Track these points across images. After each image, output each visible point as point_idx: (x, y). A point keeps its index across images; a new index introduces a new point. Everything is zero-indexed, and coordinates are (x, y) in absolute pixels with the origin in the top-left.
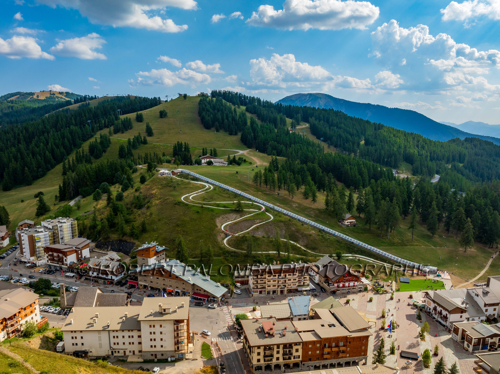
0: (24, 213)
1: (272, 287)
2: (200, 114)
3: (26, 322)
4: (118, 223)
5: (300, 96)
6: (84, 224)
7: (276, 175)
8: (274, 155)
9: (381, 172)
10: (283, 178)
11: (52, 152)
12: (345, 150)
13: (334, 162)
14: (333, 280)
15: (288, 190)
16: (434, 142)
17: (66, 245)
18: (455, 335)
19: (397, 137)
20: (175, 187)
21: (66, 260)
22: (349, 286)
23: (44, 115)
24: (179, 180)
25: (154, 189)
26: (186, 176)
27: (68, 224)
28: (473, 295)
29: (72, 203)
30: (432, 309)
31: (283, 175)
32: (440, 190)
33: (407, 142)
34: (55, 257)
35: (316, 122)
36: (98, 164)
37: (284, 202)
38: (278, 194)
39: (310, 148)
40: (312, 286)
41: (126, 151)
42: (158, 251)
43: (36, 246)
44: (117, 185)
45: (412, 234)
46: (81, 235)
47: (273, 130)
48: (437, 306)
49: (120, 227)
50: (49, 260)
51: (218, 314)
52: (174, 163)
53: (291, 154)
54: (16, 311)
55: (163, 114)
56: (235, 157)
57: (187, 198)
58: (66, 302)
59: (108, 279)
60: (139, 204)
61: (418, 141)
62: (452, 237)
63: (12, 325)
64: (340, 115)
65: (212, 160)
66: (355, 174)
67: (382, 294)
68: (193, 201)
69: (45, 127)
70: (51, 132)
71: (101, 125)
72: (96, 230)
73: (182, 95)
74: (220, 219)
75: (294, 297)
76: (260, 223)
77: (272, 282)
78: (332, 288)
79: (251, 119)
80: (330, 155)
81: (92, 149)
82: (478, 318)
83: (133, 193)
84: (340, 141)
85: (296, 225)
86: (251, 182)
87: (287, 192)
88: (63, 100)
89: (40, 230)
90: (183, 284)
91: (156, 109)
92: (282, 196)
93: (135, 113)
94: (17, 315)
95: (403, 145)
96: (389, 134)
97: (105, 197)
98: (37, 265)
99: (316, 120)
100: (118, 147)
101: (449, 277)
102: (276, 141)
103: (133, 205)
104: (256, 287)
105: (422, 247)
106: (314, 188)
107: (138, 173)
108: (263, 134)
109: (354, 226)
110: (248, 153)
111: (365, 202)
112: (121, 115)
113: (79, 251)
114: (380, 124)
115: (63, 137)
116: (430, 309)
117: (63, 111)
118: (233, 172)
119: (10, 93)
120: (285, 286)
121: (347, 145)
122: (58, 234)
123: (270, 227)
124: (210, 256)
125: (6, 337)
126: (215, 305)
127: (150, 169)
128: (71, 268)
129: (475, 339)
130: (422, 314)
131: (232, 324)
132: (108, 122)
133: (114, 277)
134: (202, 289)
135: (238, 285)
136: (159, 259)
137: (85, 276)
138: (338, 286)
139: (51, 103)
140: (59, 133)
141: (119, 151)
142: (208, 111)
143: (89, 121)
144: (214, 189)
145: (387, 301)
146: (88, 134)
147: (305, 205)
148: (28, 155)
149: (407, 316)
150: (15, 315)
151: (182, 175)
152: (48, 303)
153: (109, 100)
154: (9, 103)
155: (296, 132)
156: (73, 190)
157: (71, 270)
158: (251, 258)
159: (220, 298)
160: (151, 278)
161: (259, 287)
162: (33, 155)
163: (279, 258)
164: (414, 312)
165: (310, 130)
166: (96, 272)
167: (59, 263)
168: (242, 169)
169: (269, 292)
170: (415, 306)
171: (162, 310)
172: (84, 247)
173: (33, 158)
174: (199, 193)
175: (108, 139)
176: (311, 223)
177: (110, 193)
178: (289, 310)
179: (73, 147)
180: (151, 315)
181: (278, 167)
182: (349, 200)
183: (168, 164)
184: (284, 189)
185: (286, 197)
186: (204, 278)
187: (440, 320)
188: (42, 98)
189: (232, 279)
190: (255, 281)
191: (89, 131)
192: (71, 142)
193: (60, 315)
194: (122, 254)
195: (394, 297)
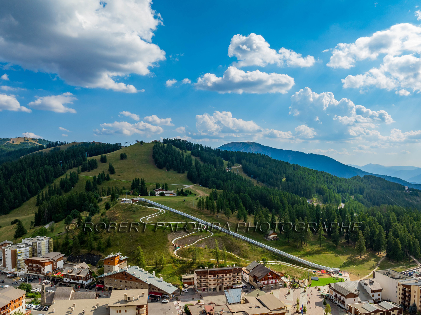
1: (212, 285)
2: (154, 156)
3: (15, 312)
4: (87, 240)
5: (235, 144)
6: (57, 242)
7: (215, 203)
8: (214, 188)
9: (297, 200)
10: (221, 204)
11: (28, 186)
12: (270, 185)
13: (261, 193)
14: (260, 279)
15: (225, 214)
16: (340, 179)
17: (43, 257)
18: (350, 313)
19: (311, 175)
20: (134, 211)
21: (43, 270)
22: (272, 283)
23: (19, 157)
24: (137, 206)
25: (117, 213)
26: (144, 203)
27: (46, 241)
28: (363, 285)
29: (47, 227)
30: (334, 296)
31: (221, 202)
32: (342, 212)
33: (319, 178)
34: (34, 267)
35: (247, 163)
36: (69, 196)
38: (217, 217)
39: (243, 183)
40: (244, 284)
41: (92, 186)
42: (121, 260)
43: (17, 259)
44: (85, 212)
45: (321, 245)
46: (55, 250)
47: (213, 169)
48: (337, 293)
49: (89, 243)
50: (29, 270)
51: (170, 307)
52: (133, 194)
53: (228, 187)
54: (7, 302)
55: (123, 157)
56: (182, 190)
57: (144, 220)
58: (45, 300)
59: (79, 284)
61: (327, 178)
62: (350, 247)
64: (266, 158)
65: (164, 192)
66: (277, 201)
67: (298, 288)
68: (149, 222)
69: (23, 166)
70: (28, 171)
71: (71, 165)
72: (68, 246)
73: (139, 141)
74: (171, 235)
75: (229, 290)
76: (202, 238)
77: (212, 281)
78: (259, 285)
79: (195, 161)
80: (258, 188)
81: (63, 184)
82: (367, 301)
83: (99, 217)
84: (266, 178)
85: (231, 239)
86: (195, 208)
87: (224, 215)
88: (36, 145)
89: (22, 246)
90: (142, 284)
91: (117, 153)
92: (220, 218)
93: (100, 156)
94: (8, 306)
95: (315, 181)
96: (304, 173)
97: (75, 221)
98: (18, 275)
99: (247, 161)
100: (85, 182)
101: (348, 276)
102: (216, 178)
104: (200, 286)
105: (329, 255)
106: (246, 212)
107: (103, 203)
108: (205, 172)
109: (277, 240)
110: (193, 187)
111: (284, 221)
112: (88, 157)
113: (54, 262)
114: (297, 165)
115: (38, 174)
117: (36, 153)
118: (181, 200)
120: (223, 284)
121: (272, 181)
122: (37, 249)
123: (210, 241)
124: (163, 264)
126: (167, 300)
127: (113, 198)
129: (363, 314)
130: (326, 301)
131: (181, 313)
132: (77, 162)
133: (84, 282)
134: (157, 288)
135: (186, 285)
136: (122, 266)
137: (60, 282)
138: (264, 283)
139: (26, 147)
140: (35, 171)
141: (86, 186)
142: (160, 154)
143: (61, 162)
144: (166, 213)
145: (301, 293)
146: (59, 172)
148: (6, 188)
149: (315, 303)
151: (140, 202)
152: (30, 302)
153: (77, 146)
155: (231, 171)
156: (47, 217)
157: (48, 278)
158: (196, 264)
159: (171, 295)
160: (116, 281)
161: (202, 286)
162: (12, 188)
163: (218, 264)
164: (321, 300)
165: (242, 170)
166: (69, 278)
167: (37, 273)
168: (188, 198)
169: (210, 290)
170: (322, 296)
171: (127, 298)
172: (59, 260)
173: (11, 191)
174: (154, 215)
175: (76, 176)
176: (243, 238)
177: (80, 218)
178: (226, 299)
179: (46, 182)
180: (118, 302)
181: (217, 197)
182: (272, 220)
183: (128, 195)
184: (222, 213)
185: (223, 218)
186: (159, 280)
187: (340, 304)
188: (17, 143)
189: (180, 281)
190: (199, 281)
191: (60, 169)
192: (45, 178)
193: (41, 310)
194: (90, 265)
195: (307, 290)
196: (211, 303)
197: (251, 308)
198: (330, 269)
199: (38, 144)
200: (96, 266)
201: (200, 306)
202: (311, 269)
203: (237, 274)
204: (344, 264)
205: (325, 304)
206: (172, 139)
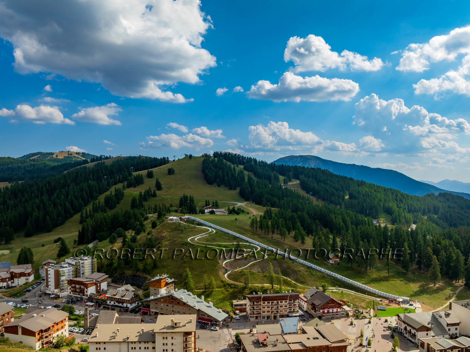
1: (266, 313)
2: (203, 171)
3: (58, 335)
5: (292, 158)
6: (101, 262)
7: (270, 223)
8: (268, 206)
9: (362, 221)
10: (276, 224)
11: (72, 203)
12: (331, 203)
13: (321, 212)
14: (319, 307)
15: (281, 234)
16: (411, 196)
17: (87, 278)
18: (422, 349)
19: (378, 192)
20: (182, 230)
21: (87, 292)
22: (333, 312)
23: (63, 172)
24: (185, 225)
25: (164, 233)
26: (193, 222)
27: (89, 261)
28: (437, 317)
29: (91, 246)
30: (403, 329)
31: (276, 221)
33: (387, 196)
34: (78, 288)
35: (306, 179)
36: (114, 213)
37: (277, 244)
38: (272, 237)
39: (300, 201)
40: (301, 312)
41: (138, 203)
42: (168, 282)
43: (60, 279)
44: (130, 231)
45: (388, 271)
46: (99, 271)
47: (268, 185)
48: (406, 326)
49: (134, 264)
50: (72, 291)
51: (220, 335)
52: (181, 212)
53: (284, 205)
55: (171, 172)
56: (234, 207)
57: (192, 240)
58: (88, 323)
59: (123, 307)
60: (150, 244)
61: (397, 196)
62: (423, 273)
63: (46, 337)
64: (326, 173)
65: (214, 210)
66: (340, 222)
67: (362, 319)
68: (198, 242)
69: (66, 182)
70: (71, 186)
71: (115, 181)
72: (113, 267)
73: (188, 155)
75: (284, 318)
76: (255, 261)
77: (266, 308)
78: (318, 314)
79: (248, 176)
80: (318, 206)
81: (108, 200)
82: (442, 336)
83: (145, 236)
84: (327, 195)
85: (287, 263)
86: (248, 228)
87: (279, 236)
88: (79, 159)
89: (65, 266)
90: (190, 309)
91: (165, 167)
92: (275, 239)
93: (147, 171)
95: (383, 199)
96: (370, 189)
97: (120, 240)
98: (61, 296)
99: (305, 177)
100: (130, 199)
101: (420, 306)
102: (271, 195)
103: (146, 246)
104: (252, 313)
105: (398, 282)
106: (304, 233)
107: (149, 221)
108: (259, 188)
109: (338, 264)
110: (246, 205)
111: (347, 244)
112: (133, 172)
113: (98, 283)
114: (362, 180)
115: (82, 191)
116: (402, 330)
117: (80, 168)
118: (232, 219)
119: (32, 153)
120: (278, 312)
121: (333, 198)
122: (80, 269)
123: (264, 264)
124: (213, 288)
125: (41, 347)
126: (217, 328)
127: (160, 216)
129: (437, 350)
130: (394, 334)
131: (232, 342)
132: (122, 178)
133: (129, 305)
134: (206, 314)
135: (237, 312)
136: (168, 290)
137: (103, 304)
138: (323, 312)
139: (69, 162)
140: (78, 187)
141: (131, 203)
142: (210, 169)
143: (105, 177)
144: (216, 233)
145: (366, 324)
146: (104, 188)
147: (295, 246)
148: (50, 205)
149: (382, 335)
151: (188, 221)
152: (73, 324)
153: (123, 160)
154: (31, 161)
155: (288, 187)
156: (91, 235)
157: (91, 300)
158: (248, 289)
159: (221, 322)
160: (162, 305)
161: (255, 313)
162: (55, 205)
163: (272, 290)
164: (388, 333)
165: (300, 186)
166: (113, 301)
167: (81, 294)
168: (241, 217)
169: (264, 317)
170: (389, 328)
171: (173, 324)
172: (103, 281)
173: (54, 208)
174: (203, 235)
175: (122, 192)
176: (301, 261)
177: (125, 237)
178: (281, 329)
179: (90, 199)
180: (164, 328)
181: (271, 216)
182: (333, 242)
183: (176, 213)
184: (277, 233)
185: (278, 239)
186: (208, 305)
187: (410, 338)
188: (61, 157)
189: (231, 307)
190: (252, 307)
191: (105, 185)
192: (89, 194)
193: (84, 334)
194: (135, 287)
195: (372, 321)
196: (265, 333)
197: (308, 339)
198: (398, 298)
199: (82, 158)
200: (141, 289)
201: (253, 335)
202: (377, 298)
203: (294, 301)
204: (415, 292)
205: (392, 337)
206: (223, 152)
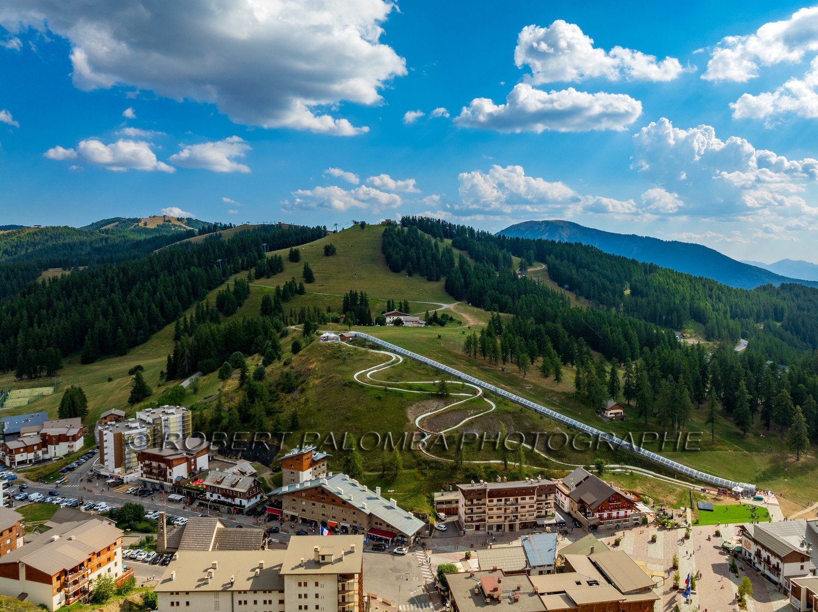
0: (110, 398)
1: (495, 519)
2: (384, 250)
3: (99, 576)
4: (255, 415)
5: (531, 225)
6: (201, 415)
7: (499, 341)
8: (495, 310)
9: (657, 335)
10: (510, 345)
11: (161, 305)
12: (601, 303)
13: (586, 321)
14: (592, 508)
15: (518, 364)
16: (735, 291)
18: (796, 599)
19: (680, 283)
20: (345, 359)
21: (170, 474)
22: (618, 517)
23: (152, 251)
24: (350, 348)
25: (313, 363)
26: (362, 342)
27: (178, 415)
29: (186, 383)
30: (753, 554)
31: (509, 341)
32: (750, 363)
33: (695, 290)
34: (155, 468)
35: (557, 262)
36: (229, 325)
37: (512, 382)
38: (503, 370)
39: (550, 300)
40: (559, 517)
41: (273, 304)
42: (316, 460)
43: (125, 450)
44: (256, 356)
45: (713, 432)
47: (493, 273)
48: (760, 548)
49: (257, 421)
50: (145, 473)
51: (409, 565)
52: (344, 322)
53: (521, 309)
54: (83, 557)
55: (329, 251)
57: (362, 377)
58: (166, 542)
59: (235, 505)
60: (288, 385)
61: (711, 290)
62: (773, 435)
63: (76, 582)
64: (592, 252)
65: (402, 318)
66: (619, 339)
67: (672, 529)
68: (372, 381)
69: (153, 269)
70: (162, 277)
71: (236, 266)
72: (221, 426)
73: (358, 223)
74: (413, 409)
75: (531, 537)
76: (475, 415)
77: (495, 511)
78: (590, 520)
79: (460, 258)
80: (580, 311)
81: (222, 301)
83: (279, 368)
84: (594, 289)
85: (531, 418)
86: (460, 352)
87: (515, 367)
88: (182, 229)
89: (133, 425)
90: (354, 513)
91: (320, 243)
92: (508, 373)
93: (289, 249)
94: (85, 564)
95: (688, 295)
96: (666, 279)
97: (236, 374)
98: (125, 481)
99: (556, 258)
100: (260, 299)
101: (776, 502)
102: (498, 290)
103: (280, 387)
104: (470, 519)
105: (729, 452)
106: (558, 360)
107: (289, 338)
108: (479, 279)
109: (622, 419)
110: (456, 308)
111: (637, 381)
112: (267, 251)
113: (191, 458)
114: (652, 264)
115: (179, 283)
116: (750, 555)
117: (181, 245)
118: (433, 336)
119: (106, 218)
120: (516, 517)
121: (604, 295)
122: (162, 431)
123: (490, 421)
124: (397, 468)
125: (63, 603)
126: (404, 549)
127: (307, 331)
128: (178, 487)
130: (737, 563)
131: (432, 581)
132: (248, 262)
133: (244, 502)
134: (384, 522)
135: (442, 515)
136: (316, 472)
137: (199, 499)
138: (601, 518)
139: (165, 233)
140: (173, 277)
141: (262, 305)
142: (396, 245)
143: (219, 260)
144: (405, 362)
145: (680, 541)
146: (216, 280)
147: (545, 386)
148: (124, 309)
149: (714, 566)
150: (82, 564)
151: (355, 341)
152: (138, 544)
153: (251, 230)
154: (103, 233)
155: (527, 276)
156: (188, 363)
157: (178, 490)
158: (462, 471)
159: (413, 538)
160: (304, 503)
161: (475, 519)
162: (133, 309)
163: (506, 472)
164: (724, 559)
165: (548, 274)
166: (216, 493)
167: (160, 478)
168: (446, 331)
169: (491, 527)
170: (725, 550)
171: (319, 558)
172: (201, 454)
173: (132, 314)
174: (381, 367)
175: (246, 287)
176: (555, 415)
177: (244, 368)
178: (524, 557)
179: (192, 298)
180: (300, 566)
181: (501, 329)
182: (611, 378)
183: (335, 324)
184: (512, 362)
185: (514, 374)
186: (387, 503)
187: (767, 572)
188: (151, 226)
189: (431, 505)
190: (468, 509)
191: (218, 275)
192: (191, 290)
193: (156, 564)
194: (258, 464)
195: (691, 534)
196: (495, 570)
197: (578, 583)
198: (735, 485)
199: (187, 227)
200: (268, 466)
201: (471, 576)
202: (695, 484)
203: (546, 497)
204: (764, 473)
205: (733, 569)
206: (417, 217)
